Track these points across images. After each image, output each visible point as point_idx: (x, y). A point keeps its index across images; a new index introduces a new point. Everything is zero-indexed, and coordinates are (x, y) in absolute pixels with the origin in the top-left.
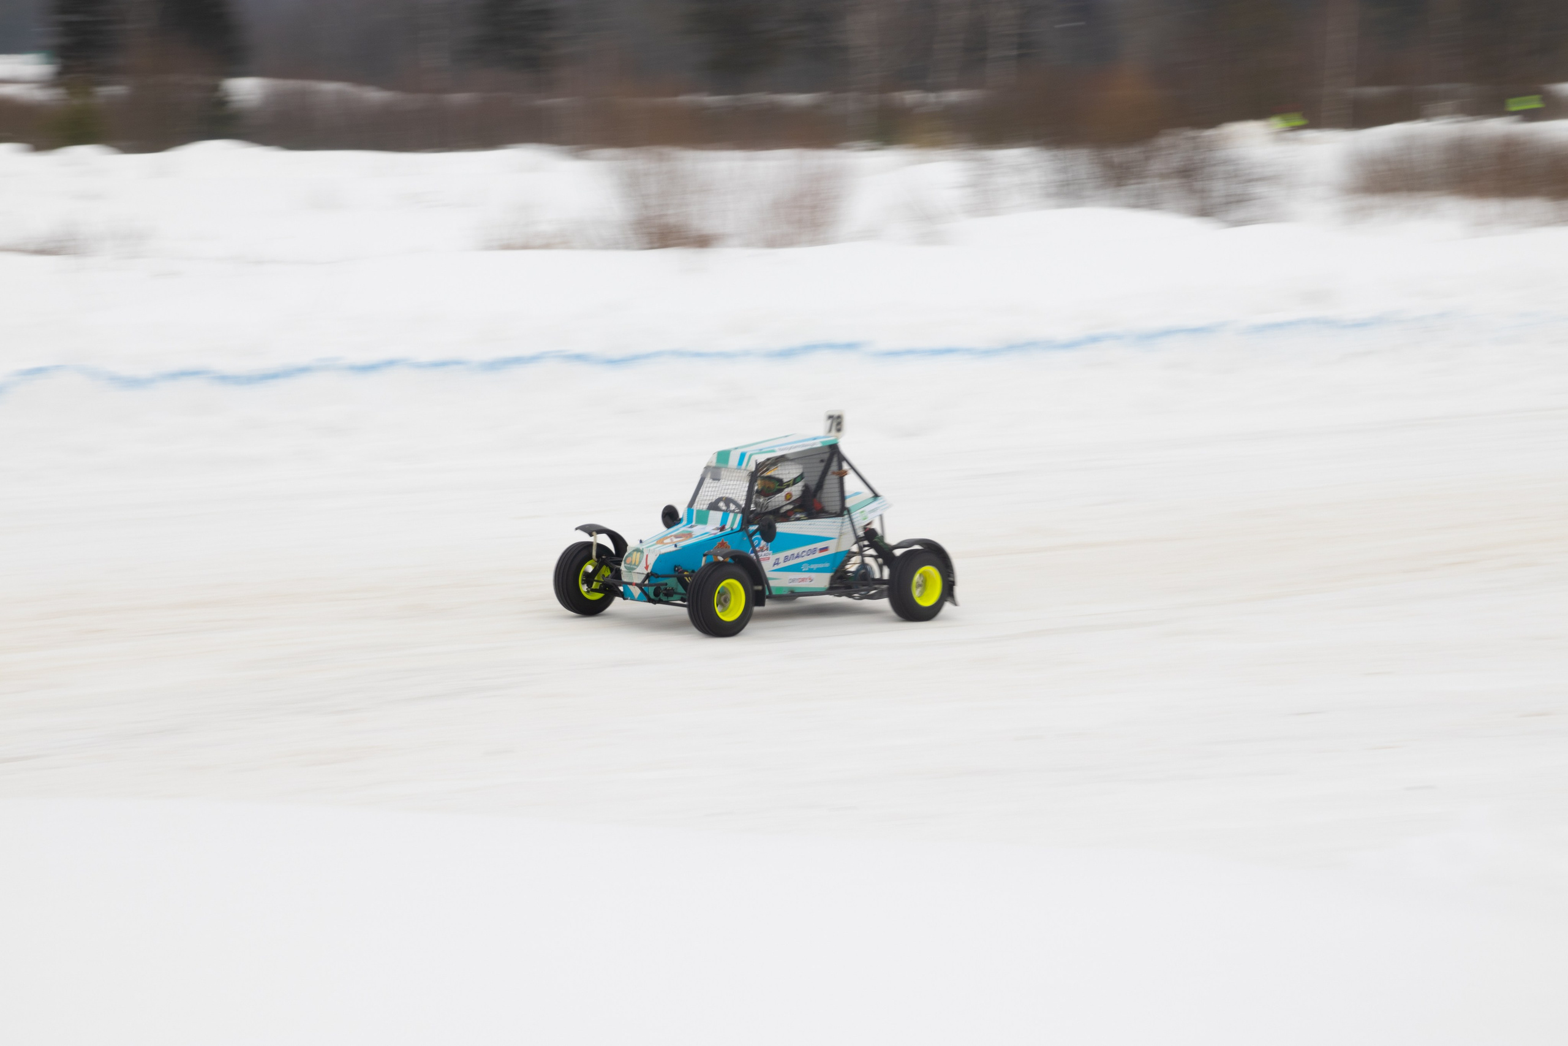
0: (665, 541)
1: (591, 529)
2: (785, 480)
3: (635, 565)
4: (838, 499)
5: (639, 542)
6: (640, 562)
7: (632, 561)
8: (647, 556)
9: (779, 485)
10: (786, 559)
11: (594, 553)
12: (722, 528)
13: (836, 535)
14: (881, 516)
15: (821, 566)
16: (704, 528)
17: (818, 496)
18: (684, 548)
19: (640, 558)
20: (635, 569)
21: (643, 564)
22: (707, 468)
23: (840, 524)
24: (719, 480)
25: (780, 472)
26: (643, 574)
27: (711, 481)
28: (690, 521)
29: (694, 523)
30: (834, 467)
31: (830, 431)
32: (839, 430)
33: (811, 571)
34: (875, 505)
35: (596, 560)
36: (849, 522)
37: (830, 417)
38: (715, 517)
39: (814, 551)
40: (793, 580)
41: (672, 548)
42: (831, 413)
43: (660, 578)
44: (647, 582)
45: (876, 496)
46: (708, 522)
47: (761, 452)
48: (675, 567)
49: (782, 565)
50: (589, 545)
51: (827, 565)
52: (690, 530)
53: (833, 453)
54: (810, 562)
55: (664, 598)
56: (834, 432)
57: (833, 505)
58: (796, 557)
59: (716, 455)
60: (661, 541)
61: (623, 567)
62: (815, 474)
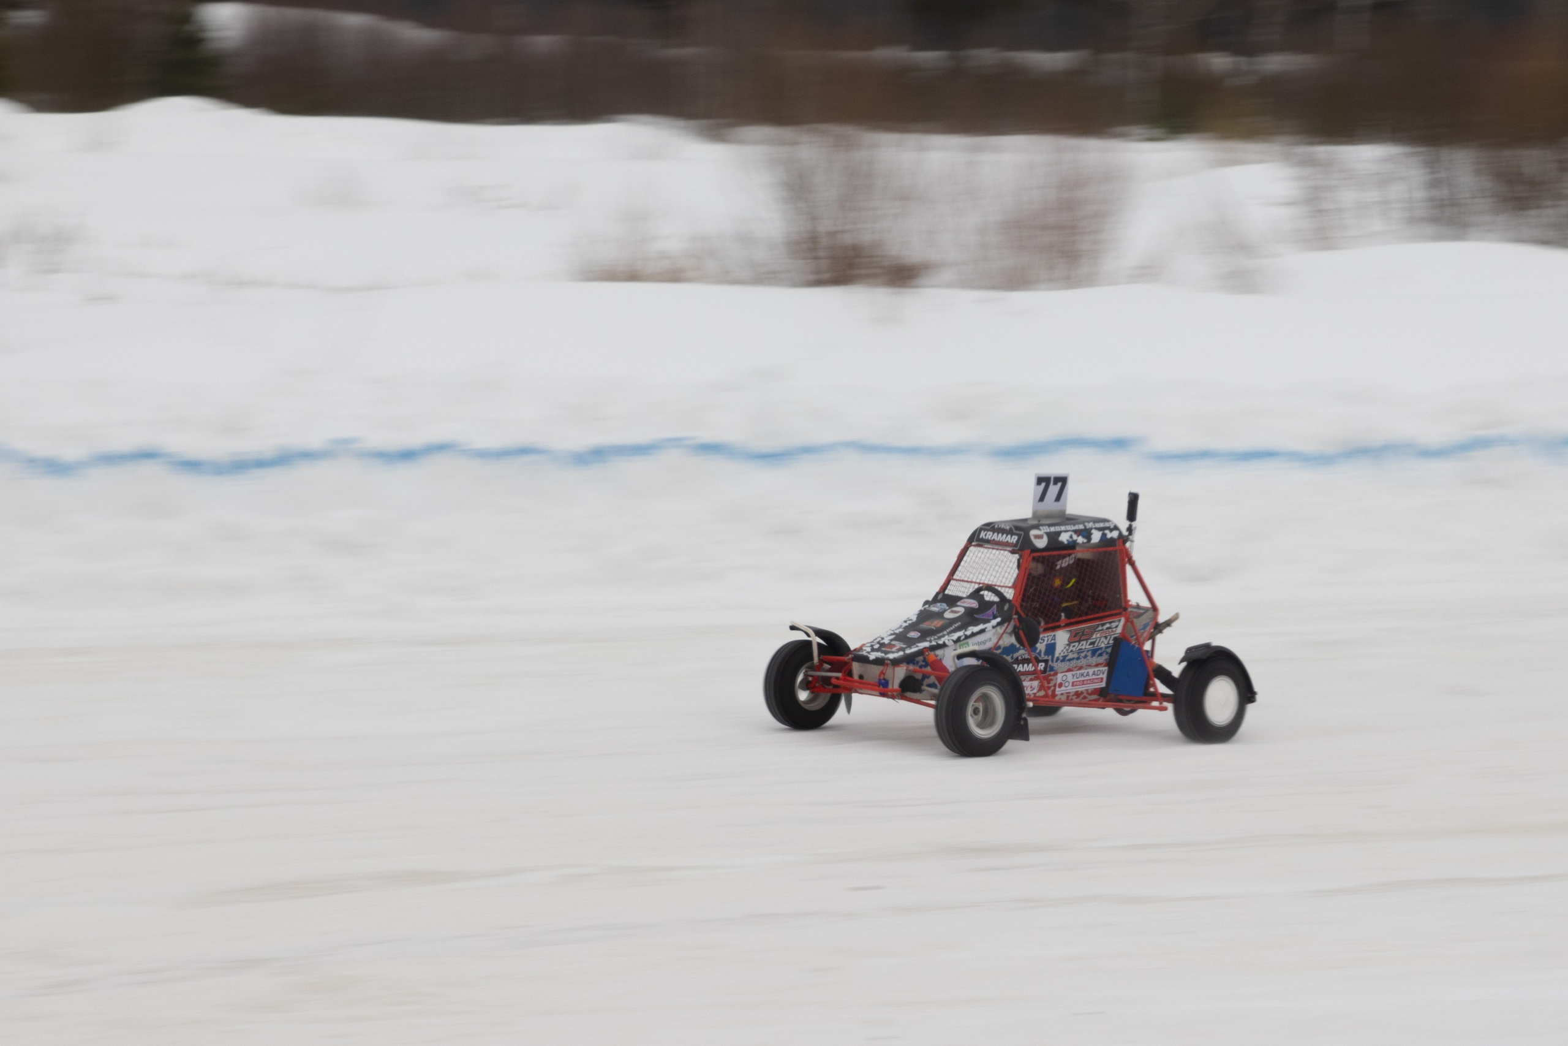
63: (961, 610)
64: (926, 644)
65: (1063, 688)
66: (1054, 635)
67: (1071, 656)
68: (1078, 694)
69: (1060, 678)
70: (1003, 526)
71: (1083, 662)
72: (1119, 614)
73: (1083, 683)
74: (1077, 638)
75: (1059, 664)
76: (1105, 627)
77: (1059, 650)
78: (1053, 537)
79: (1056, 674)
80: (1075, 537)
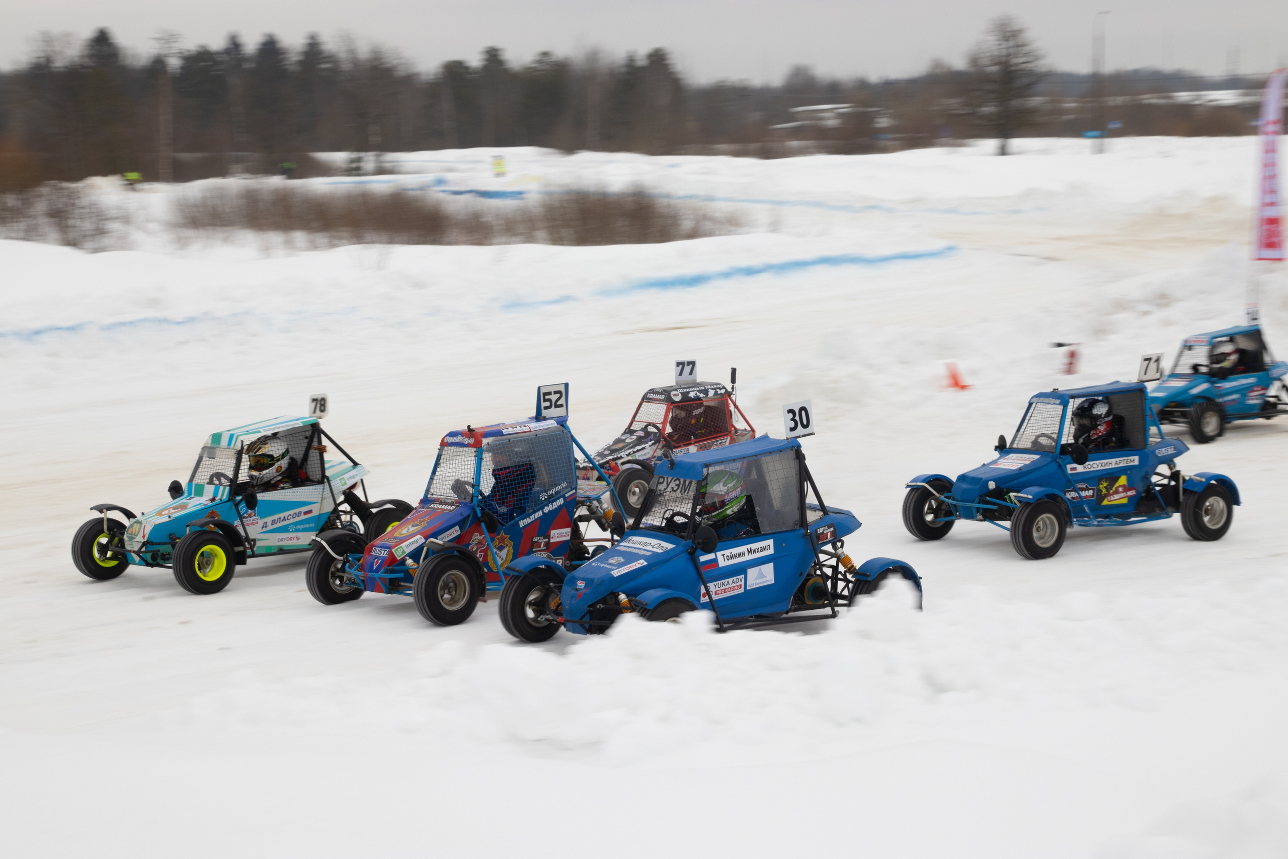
0: (163, 513)
1: (100, 509)
2: (275, 456)
3: (134, 535)
4: (319, 467)
6: (139, 532)
7: (132, 532)
8: (145, 526)
9: (270, 461)
10: (274, 522)
11: (105, 527)
12: (214, 499)
13: (319, 500)
15: (307, 526)
16: (199, 500)
17: (302, 467)
18: (177, 519)
19: (139, 529)
20: (135, 538)
21: (141, 534)
22: (204, 448)
23: (322, 490)
24: (214, 458)
25: (270, 449)
26: (141, 542)
27: (207, 459)
28: (190, 494)
29: (192, 496)
30: (315, 444)
31: (315, 411)
32: (322, 411)
33: (297, 531)
34: (354, 472)
35: (108, 533)
36: (329, 489)
37: (314, 400)
38: (209, 490)
39: (299, 514)
40: (282, 540)
41: (166, 519)
42: (315, 397)
43: (155, 546)
44: (143, 549)
45: (355, 464)
46: (204, 495)
47: (248, 433)
48: (170, 535)
49: (270, 527)
50: (100, 521)
51: (312, 525)
52: (190, 500)
53: (315, 431)
54: (296, 523)
55: (161, 562)
56: (318, 412)
57: (315, 474)
58: (283, 520)
59: (211, 437)
60: (160, 513)
61: (125, 537)
62: (300, 449)
63: (634, 437)
64: (611, 457)
70: (658, 391)
72: (726, 436)
80: (699, 394)
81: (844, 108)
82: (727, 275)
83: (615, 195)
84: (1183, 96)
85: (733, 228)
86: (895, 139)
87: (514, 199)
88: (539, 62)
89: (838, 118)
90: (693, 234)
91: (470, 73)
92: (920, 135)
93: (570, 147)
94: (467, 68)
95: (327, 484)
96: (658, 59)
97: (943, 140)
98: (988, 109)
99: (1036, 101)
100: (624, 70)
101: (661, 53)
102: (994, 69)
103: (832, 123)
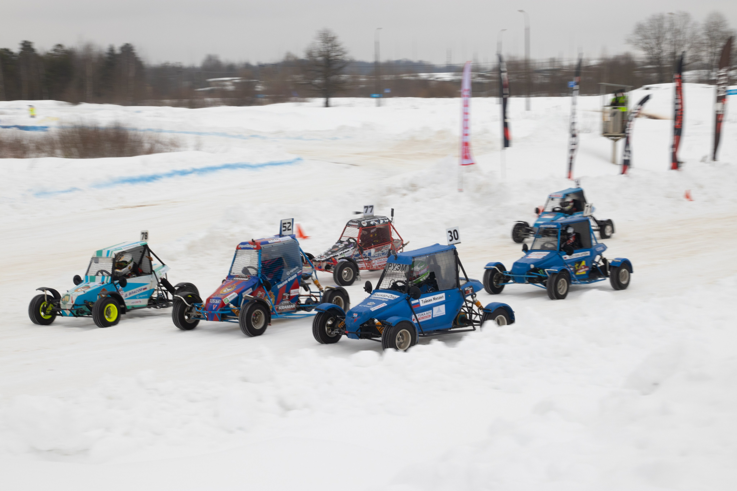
0: (78, 290)
1: (43, 289)
2: (128, 261)
4: (149, 267)
5: (67, 292)
8: (72, 297)
9: (125, 264)
10: (130, 294)
11: (46, 299)
12: (103, 283)
13: (150, 282)
14: (166, 274)
15: (144, 296)
16: (94, 284)
17: (140, 266)
18: (88, 293)
19: (69, 298)
21: (70, 301)
22: (93, 258)
23: (151, 278)
24: (98, 263)
25: (125, 258)
26: (71, 305)
27: (95, 263)
28: (86, 281)
29: (89, 282)
30: (146, 254)
31: (144, 239)
32: (147, 239)
33: (140, 298)
34: (164, 269)
35: (47, 302)
36: (155, 277)
37: (142, 233)
38: (99, 279)
39: (141, 290)
40: (133, 303)
41: (83, 293)
43: (78, 306)
44: (73, 308)
45: (164, 266)
46: (96, 281)
47: (116, 249)
48: (85, 301)
49: (129, 296)
50: (43, 296)
51: (147, 295)
52: (88, 285)
53: (145, 248)
54: (139, 295)
57: (147, 270)
58: (134, 293)
59: (96, 253)
60: (76, 290)
61: (61, 303)
62: (138, 257)
63: (343, 245)
64: (332, 256)
65: (375, 265)
66: (370, 250)
67: (376, 255)
68: (379, 266)
69: (373, 262)
70: (354, 221)
71: (380, 257)
72: (390, 243)
73: (381, 263)
74: (377, 251)
75: (373, 258)
76: (385, 247)
77: (372, 254)
78: (368, 223)
79: (372, 261)
80: (375, 222)
81: (237, 80)
82: (170, 175)
83: (102, 129)
84: (424, 76)
85: (173, 148)
86: (266, 98)
87: (42, 131)
88: (55, 50)
89: (233, 86)
90: (150, 152)
91: (14, 56)
92: (280, 95)
93: (75, 101)
94: (12, 53)
95: (153, 274)
96: (127, 49)
97: (293, 98)
98: (317, 81)
99: (344, 77)
100: (107, 56)
101: (131, 46)
102: (320, 59)
103: (231, 88)
